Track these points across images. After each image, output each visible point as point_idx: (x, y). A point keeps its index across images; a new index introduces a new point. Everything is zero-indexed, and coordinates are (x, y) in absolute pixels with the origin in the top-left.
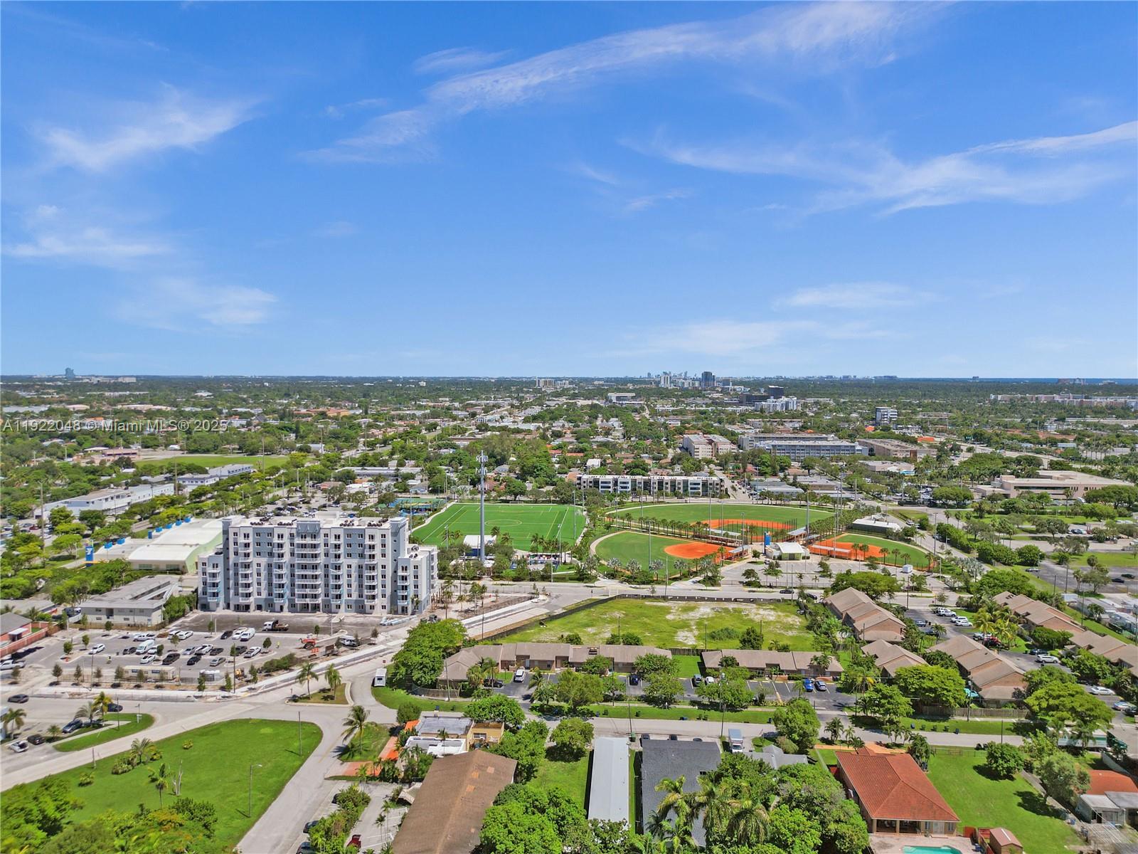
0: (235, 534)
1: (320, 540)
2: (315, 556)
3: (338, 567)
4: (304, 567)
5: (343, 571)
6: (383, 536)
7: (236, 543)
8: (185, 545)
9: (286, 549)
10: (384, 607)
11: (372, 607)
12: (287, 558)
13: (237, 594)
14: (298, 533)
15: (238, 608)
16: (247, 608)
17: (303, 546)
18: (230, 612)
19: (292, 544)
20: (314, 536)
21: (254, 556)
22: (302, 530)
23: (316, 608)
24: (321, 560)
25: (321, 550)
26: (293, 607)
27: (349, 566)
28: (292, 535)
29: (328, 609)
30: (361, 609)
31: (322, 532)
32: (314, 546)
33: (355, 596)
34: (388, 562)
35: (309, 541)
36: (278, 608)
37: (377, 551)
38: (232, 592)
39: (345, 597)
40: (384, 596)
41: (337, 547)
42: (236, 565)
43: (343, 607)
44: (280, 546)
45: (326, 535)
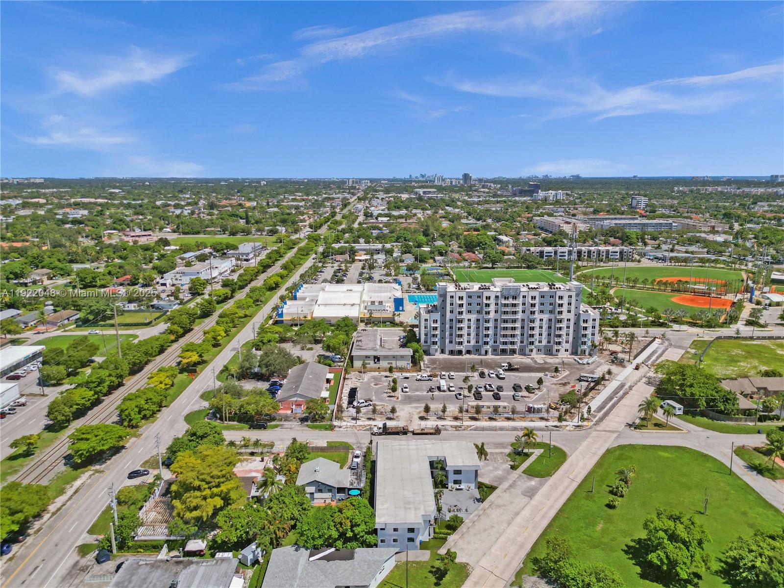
0: (452, 297)
1: (520, 301)
2: (515, 313)
3: (533, 321)
4: (505, 321)
5: (537, 324)
6: (570, 297)
7: (452, 304)
8: (345, 305)
9: (492, 308)
10: (566, 350)
11: (558, 351)
12: (492, 315)
13: (451, 342)
14: (502, 295)
15: (452, 353)
16: (460, 352)
17: (506, 305)
18: (446, 356)
19: (497, 304)
20: (514, 298)
21: (466, 314)
22: (506, 293)
23: (513, 352)
24: (520, 316)
25: (520, 309)
26: (495, 351)
27: (541, 320)
28: (497, 297)
29: (523, 352)
30: (549, 352)
31: (522, 294)
32: (514, 305)
33: (544, 343)
34: (572, 316)
35: (511, 301)
36: (483, 352)
37: (565, 309)
38: (447, 341)
39: (537, 343)
40: (567, 342)
41: (533, 305)
42: (451, 320)
43: (535, 351)
44: (488, 305)
45: (524, 297)
